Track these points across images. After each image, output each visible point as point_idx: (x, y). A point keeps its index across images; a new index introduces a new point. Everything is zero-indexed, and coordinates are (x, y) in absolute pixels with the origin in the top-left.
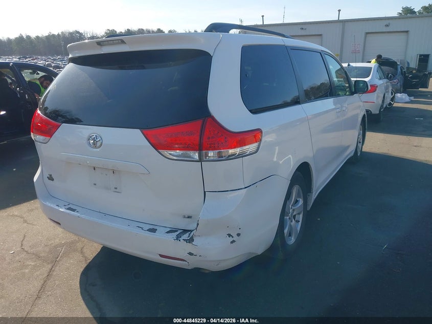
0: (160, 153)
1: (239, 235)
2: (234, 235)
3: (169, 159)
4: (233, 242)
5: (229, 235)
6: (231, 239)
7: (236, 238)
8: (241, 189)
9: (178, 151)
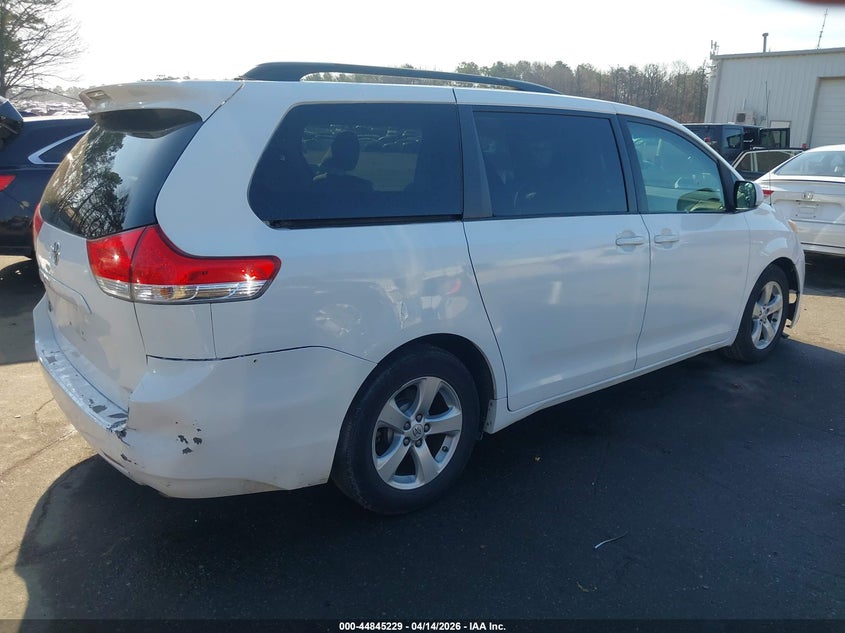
0: (97, 282)
1: (198, 441)
2: (190, 439)
3: (107, 293)
4: (187, 451)
5: (182, 438)
6: (184, 446)
7: (192, 445)
8: (211, 360)
9: (118, 281)
